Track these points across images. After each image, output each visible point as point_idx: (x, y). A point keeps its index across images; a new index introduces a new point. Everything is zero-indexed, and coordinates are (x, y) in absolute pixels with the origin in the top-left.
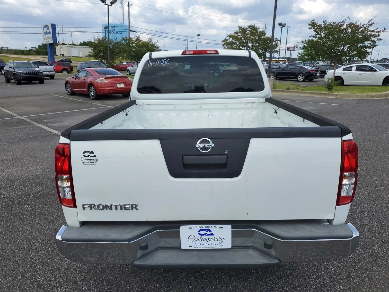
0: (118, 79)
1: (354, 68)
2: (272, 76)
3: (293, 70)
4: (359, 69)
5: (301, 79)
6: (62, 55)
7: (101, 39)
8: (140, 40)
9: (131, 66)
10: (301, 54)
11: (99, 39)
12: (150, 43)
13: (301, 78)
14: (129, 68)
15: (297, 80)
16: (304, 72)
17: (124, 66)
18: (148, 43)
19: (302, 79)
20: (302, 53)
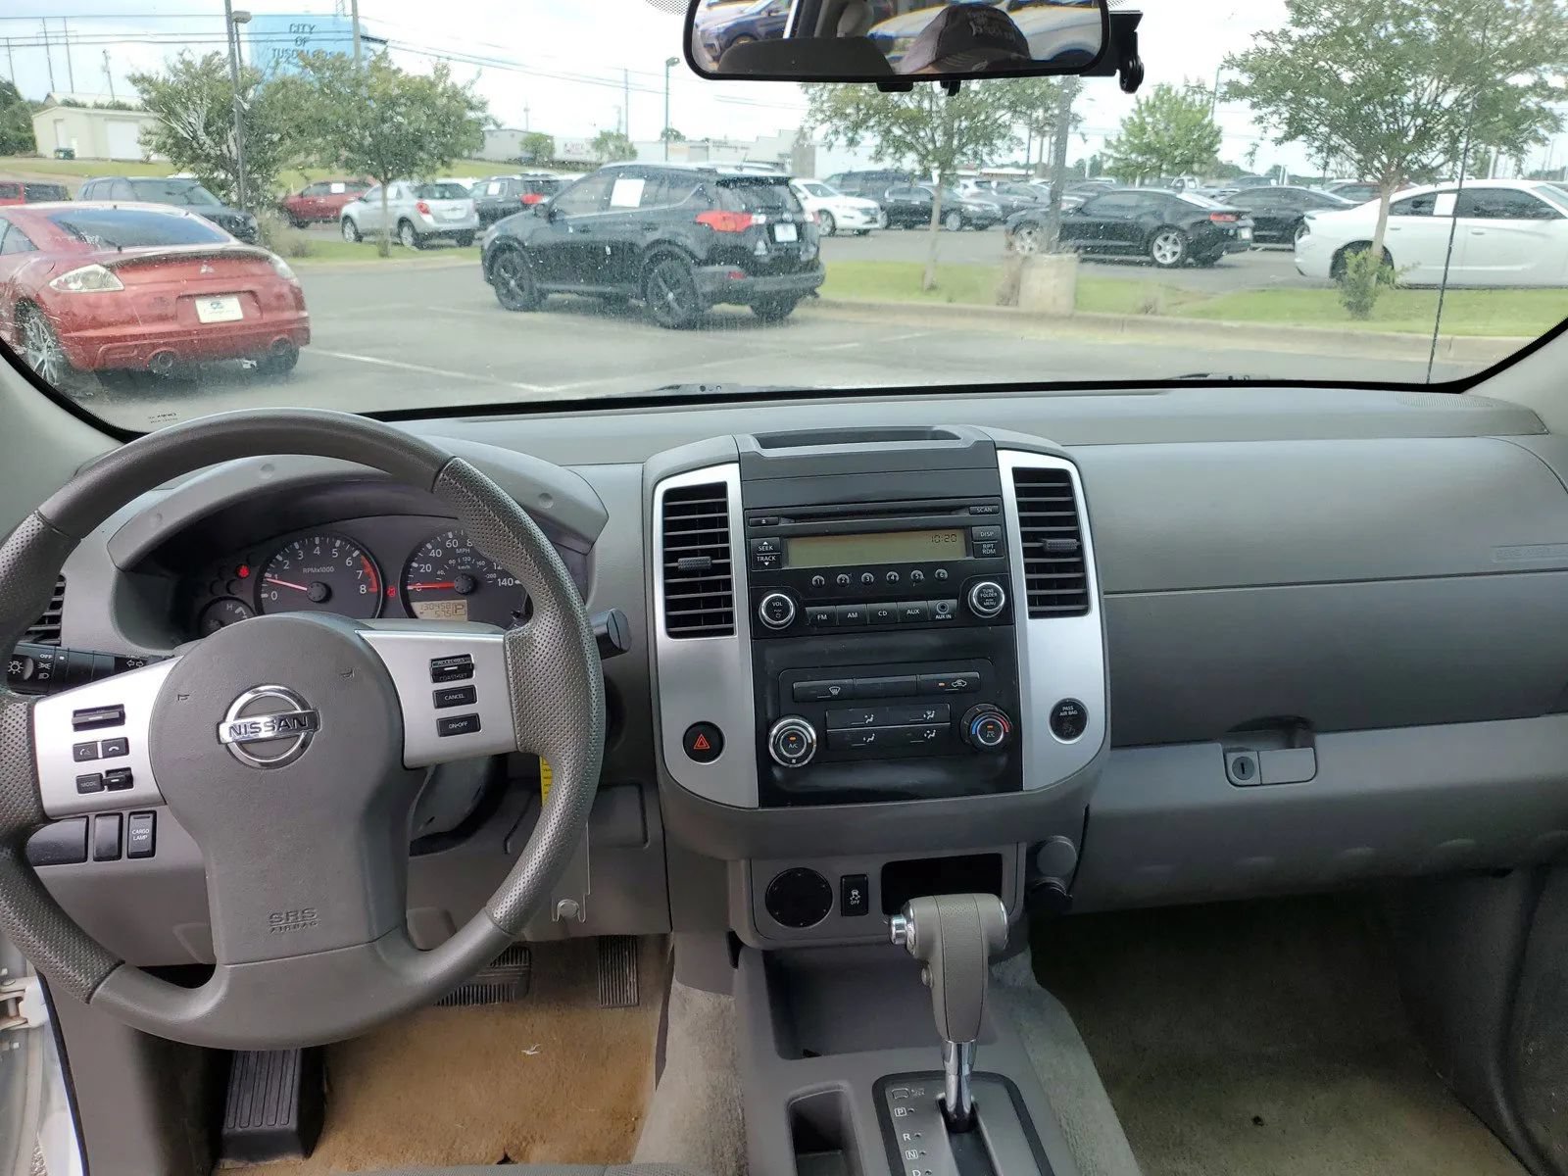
0: (203, 270)
1: (1445, 204)
2: (1029, 241)
3: (1130, 216)
4: (1471, 206)
5: (1169, 255)
6: (62, 155)
7: (198, 62)
8: (394, 67)
9: (360, 199)
10: (1115, 143)
11: (188, 64)
12: (441, 86)
13: (1166, 251)
14: (352, 209)
15: (1148, 259)
16: (1185, 224)
17: (332, 202)
18: (432, 85)
19: (1174, 253)
20: (1119, 139)
